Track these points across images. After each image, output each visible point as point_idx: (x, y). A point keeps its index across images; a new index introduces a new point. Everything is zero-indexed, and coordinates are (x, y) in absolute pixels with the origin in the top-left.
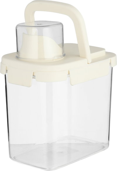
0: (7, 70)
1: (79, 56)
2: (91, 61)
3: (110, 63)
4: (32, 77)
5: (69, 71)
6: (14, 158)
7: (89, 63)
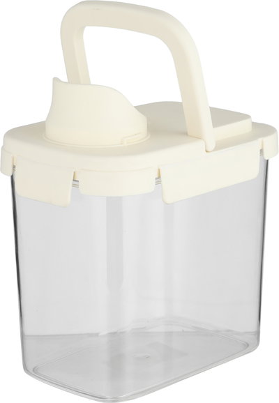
0: (14, 167)
1: (186, 134)
2: (214, 147)
3: (262, 151)
4: (71, 184)
5: (159, 170)
6: (33, 370)
7: (208, 150)
